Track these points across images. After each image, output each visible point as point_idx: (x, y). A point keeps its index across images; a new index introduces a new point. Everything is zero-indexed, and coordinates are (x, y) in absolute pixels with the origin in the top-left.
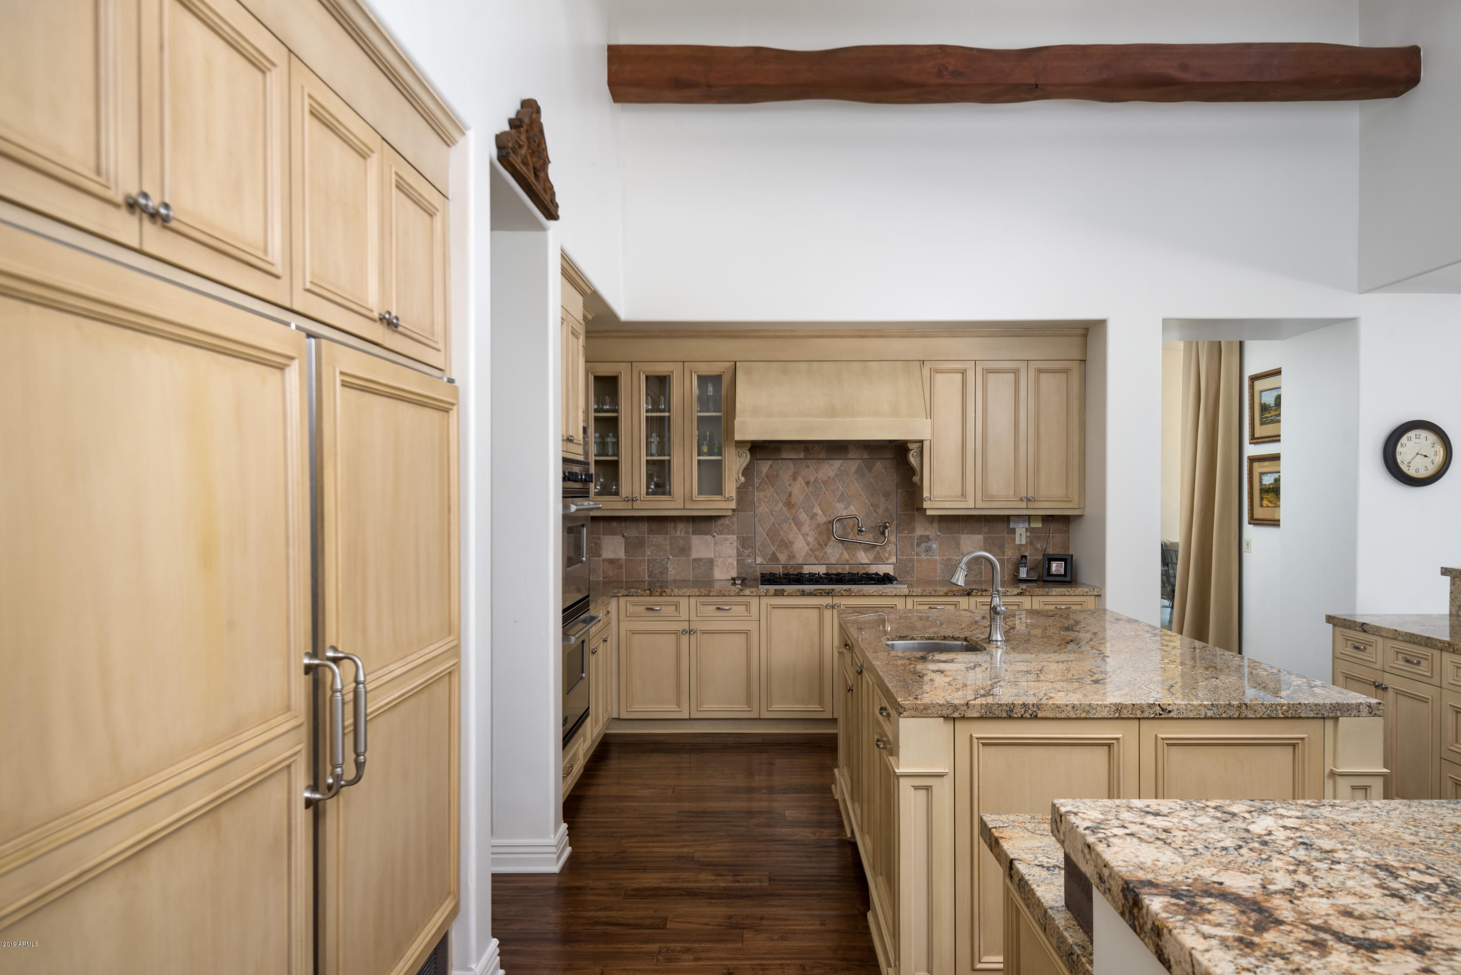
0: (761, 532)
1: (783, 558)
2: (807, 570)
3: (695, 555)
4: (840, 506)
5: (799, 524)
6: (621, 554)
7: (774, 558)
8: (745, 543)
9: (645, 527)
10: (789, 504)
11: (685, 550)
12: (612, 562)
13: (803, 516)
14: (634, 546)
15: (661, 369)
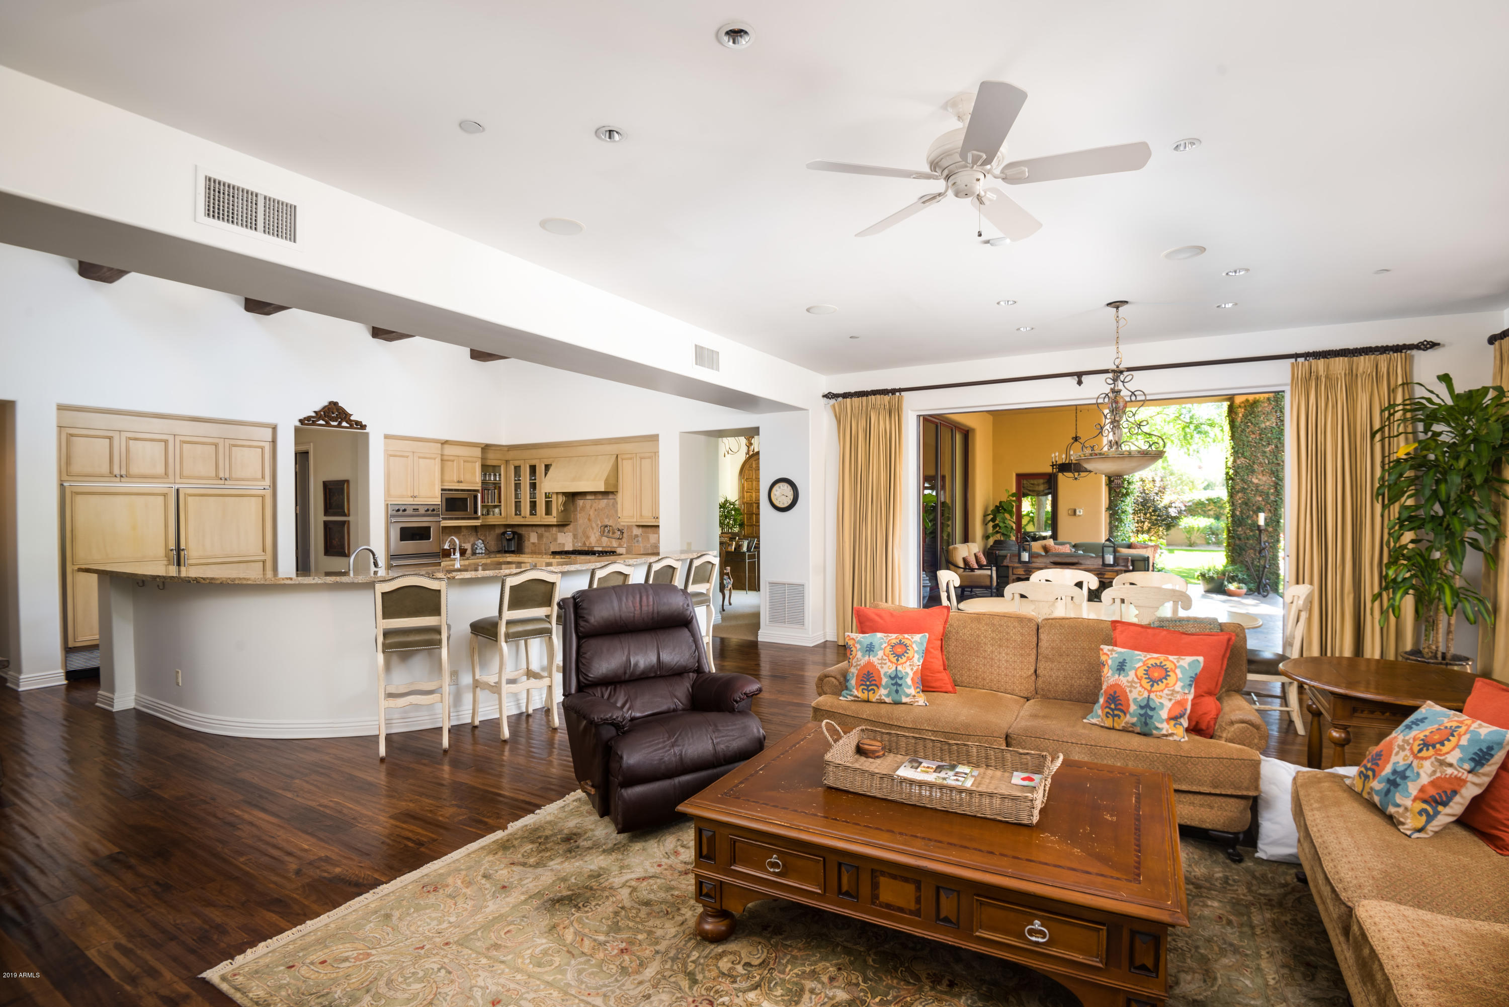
0: (580, 531)
1: (587, 544)
2: (596, 549)
3: (559, 541)
4: (606, 520)
5: (593, 529)
6: (536, 541)
7: (584, 544)
8: (575, 536)
9: (543, 529)
10: (589, 520)
11: (555, 539)
12: (533, 544)
13: (594, 525)
14: (540, 537)
15: (533, 463)
